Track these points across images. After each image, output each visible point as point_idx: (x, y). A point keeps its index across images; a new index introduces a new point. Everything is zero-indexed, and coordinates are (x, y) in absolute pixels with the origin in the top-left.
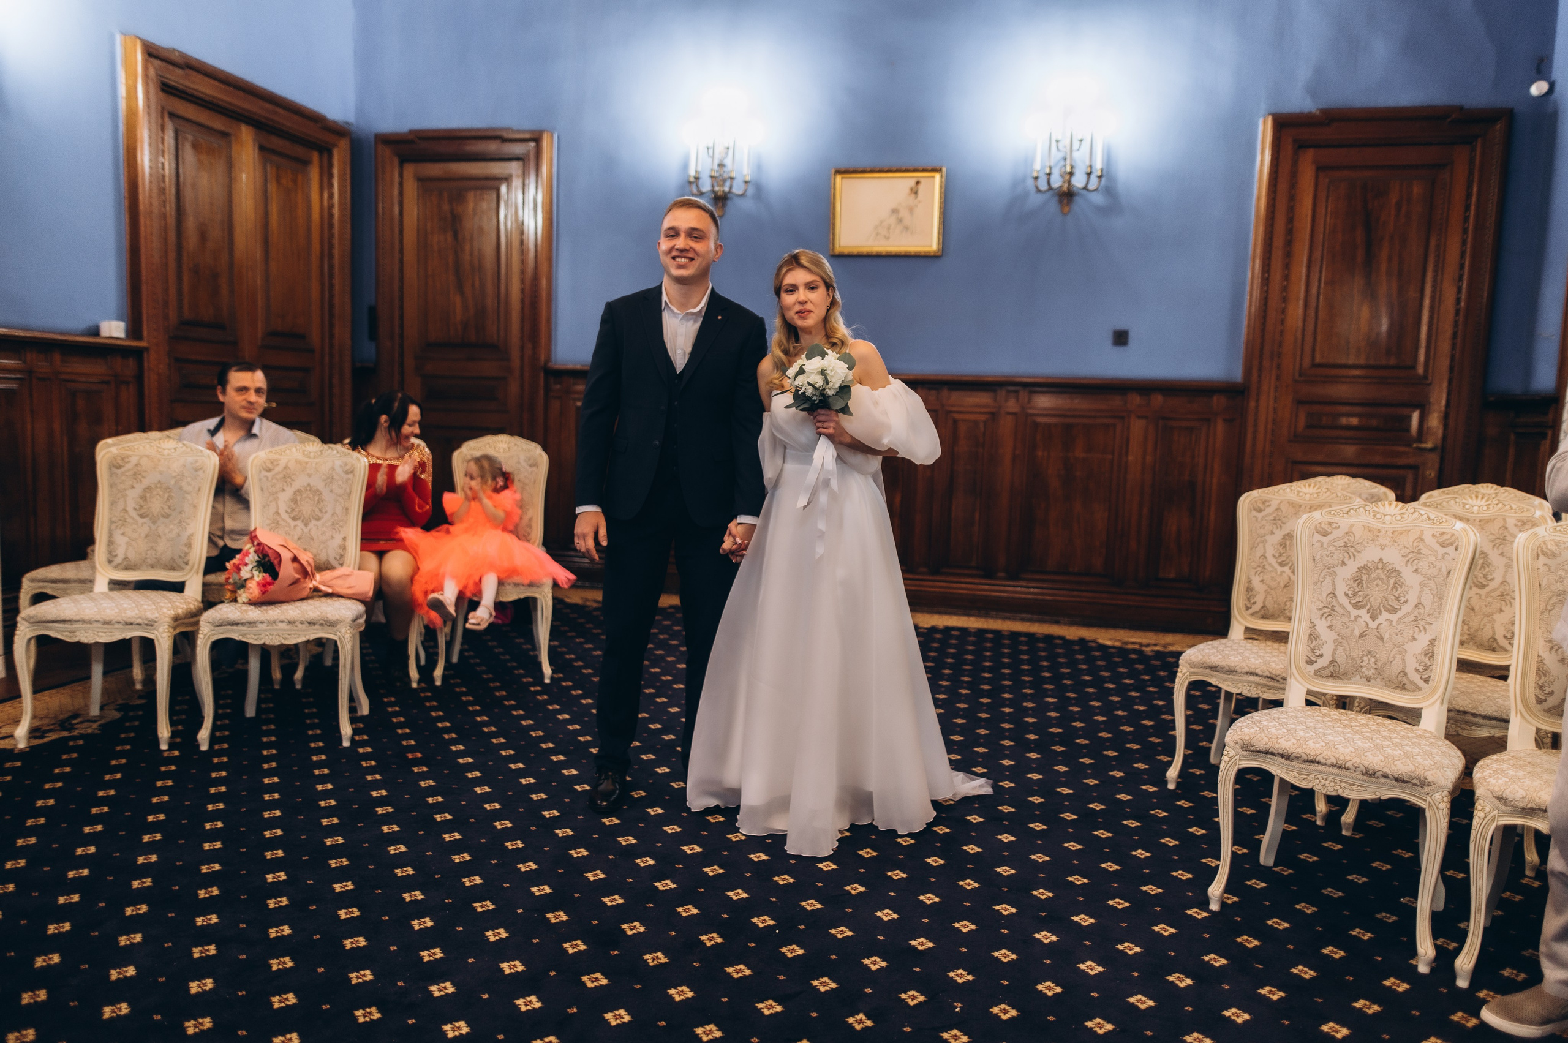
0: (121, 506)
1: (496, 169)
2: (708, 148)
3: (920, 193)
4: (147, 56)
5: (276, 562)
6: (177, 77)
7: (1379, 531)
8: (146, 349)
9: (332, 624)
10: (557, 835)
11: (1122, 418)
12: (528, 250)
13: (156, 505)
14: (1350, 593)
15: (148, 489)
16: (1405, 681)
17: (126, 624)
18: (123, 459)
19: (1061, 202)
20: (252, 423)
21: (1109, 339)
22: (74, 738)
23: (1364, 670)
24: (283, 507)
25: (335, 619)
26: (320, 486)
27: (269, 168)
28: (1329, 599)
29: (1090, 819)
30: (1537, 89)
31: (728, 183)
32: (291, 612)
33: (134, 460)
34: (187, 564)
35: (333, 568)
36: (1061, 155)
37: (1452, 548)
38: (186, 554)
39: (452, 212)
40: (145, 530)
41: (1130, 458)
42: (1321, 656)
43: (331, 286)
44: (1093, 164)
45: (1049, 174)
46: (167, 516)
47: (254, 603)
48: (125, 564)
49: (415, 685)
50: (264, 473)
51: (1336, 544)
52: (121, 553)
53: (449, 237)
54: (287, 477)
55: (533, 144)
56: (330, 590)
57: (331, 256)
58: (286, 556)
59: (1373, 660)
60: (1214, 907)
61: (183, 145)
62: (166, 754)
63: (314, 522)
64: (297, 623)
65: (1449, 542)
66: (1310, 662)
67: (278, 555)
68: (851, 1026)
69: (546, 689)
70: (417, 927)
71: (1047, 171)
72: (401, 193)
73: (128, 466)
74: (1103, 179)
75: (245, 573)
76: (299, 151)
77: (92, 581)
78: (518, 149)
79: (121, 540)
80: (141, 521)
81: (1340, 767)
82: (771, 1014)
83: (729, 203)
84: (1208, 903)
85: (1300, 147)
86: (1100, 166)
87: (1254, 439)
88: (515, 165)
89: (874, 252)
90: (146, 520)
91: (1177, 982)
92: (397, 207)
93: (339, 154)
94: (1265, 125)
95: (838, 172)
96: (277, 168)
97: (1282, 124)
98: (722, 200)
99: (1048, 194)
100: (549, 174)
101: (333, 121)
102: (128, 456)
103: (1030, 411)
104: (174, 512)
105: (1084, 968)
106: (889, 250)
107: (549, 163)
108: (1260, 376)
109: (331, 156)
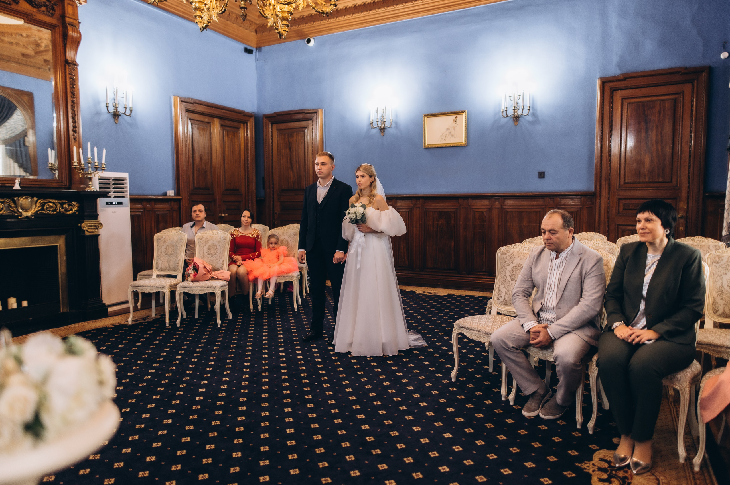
0: (160, 251)
1: (303, 124)
3: (457, 121)
4: (180, 102)
5: (199, 268)
6: (191, 107)
7: (521, 253)
8: (181, 199)
9: (214, 288)
11: (543, 208)
13: (170, 251)
15: (168, 246)
17: (157, 287)
18: (161, 237)
19: (514, 120)
20: (202, 223)
21: (537, 175)
22: (145, 322)
24: (205, 251)
25: (216, 286)
26: (217, 244)
27: (225, 132)
30: (724, 55)
31: (384, 123)
32: (203, 284)
33: (164, 237)
34: (177, 269)
35: (218, 270)
36: (511, 102)
38: (177, 266)
39: (289, 141)
40: (167, 259)
43: (248, 171)
44: (525, 105)
45: (506, 111)
46: (173, 254)
47: (193, 281)
48: (162, 269)
50: (200, 240)
51: (507, 258)
52: (160, 266)
53: (288, 151)
54: (207, 241)
55: (316, 114)
56: (216, 277)
57: (248, 160)
58: (201, 266)
61: (194, 128)
62: (168, 327)
63: (214, 255)
64: (204, 287)
66: (498, 300)
67: (198, 265)
71: (505, 109)
72: (272, 135)
73: (162, 239)
74: (530, 110)
75: (190, 271)
76: (236, 124)
77: (152, 275)
78: (312, 116)
79: (160, 262)
80: (165, 256)
83: (386, 130)
84: (451, 379)
85: (614, 90)
86: (528, 105)
87: (600, 215)
88: (310, 122)
89: (440, 146)
90: (167, 256)
91: (415, 396)
92: (270, 140)
93: (250, 124)
94: (598, 83)
95: (425, 115)
96: (228, 132)
97: (604, 82)
98: (383, 130)
99: (508, 118)
100: (321, 124)
101: (248, 112)
102: (163, 236)
103: (504, 207)
104: (175, 253)
105: (389, 391)
106: (446, 145)
107: (321, 120)
108: (600, 188)
109: (247, 125)
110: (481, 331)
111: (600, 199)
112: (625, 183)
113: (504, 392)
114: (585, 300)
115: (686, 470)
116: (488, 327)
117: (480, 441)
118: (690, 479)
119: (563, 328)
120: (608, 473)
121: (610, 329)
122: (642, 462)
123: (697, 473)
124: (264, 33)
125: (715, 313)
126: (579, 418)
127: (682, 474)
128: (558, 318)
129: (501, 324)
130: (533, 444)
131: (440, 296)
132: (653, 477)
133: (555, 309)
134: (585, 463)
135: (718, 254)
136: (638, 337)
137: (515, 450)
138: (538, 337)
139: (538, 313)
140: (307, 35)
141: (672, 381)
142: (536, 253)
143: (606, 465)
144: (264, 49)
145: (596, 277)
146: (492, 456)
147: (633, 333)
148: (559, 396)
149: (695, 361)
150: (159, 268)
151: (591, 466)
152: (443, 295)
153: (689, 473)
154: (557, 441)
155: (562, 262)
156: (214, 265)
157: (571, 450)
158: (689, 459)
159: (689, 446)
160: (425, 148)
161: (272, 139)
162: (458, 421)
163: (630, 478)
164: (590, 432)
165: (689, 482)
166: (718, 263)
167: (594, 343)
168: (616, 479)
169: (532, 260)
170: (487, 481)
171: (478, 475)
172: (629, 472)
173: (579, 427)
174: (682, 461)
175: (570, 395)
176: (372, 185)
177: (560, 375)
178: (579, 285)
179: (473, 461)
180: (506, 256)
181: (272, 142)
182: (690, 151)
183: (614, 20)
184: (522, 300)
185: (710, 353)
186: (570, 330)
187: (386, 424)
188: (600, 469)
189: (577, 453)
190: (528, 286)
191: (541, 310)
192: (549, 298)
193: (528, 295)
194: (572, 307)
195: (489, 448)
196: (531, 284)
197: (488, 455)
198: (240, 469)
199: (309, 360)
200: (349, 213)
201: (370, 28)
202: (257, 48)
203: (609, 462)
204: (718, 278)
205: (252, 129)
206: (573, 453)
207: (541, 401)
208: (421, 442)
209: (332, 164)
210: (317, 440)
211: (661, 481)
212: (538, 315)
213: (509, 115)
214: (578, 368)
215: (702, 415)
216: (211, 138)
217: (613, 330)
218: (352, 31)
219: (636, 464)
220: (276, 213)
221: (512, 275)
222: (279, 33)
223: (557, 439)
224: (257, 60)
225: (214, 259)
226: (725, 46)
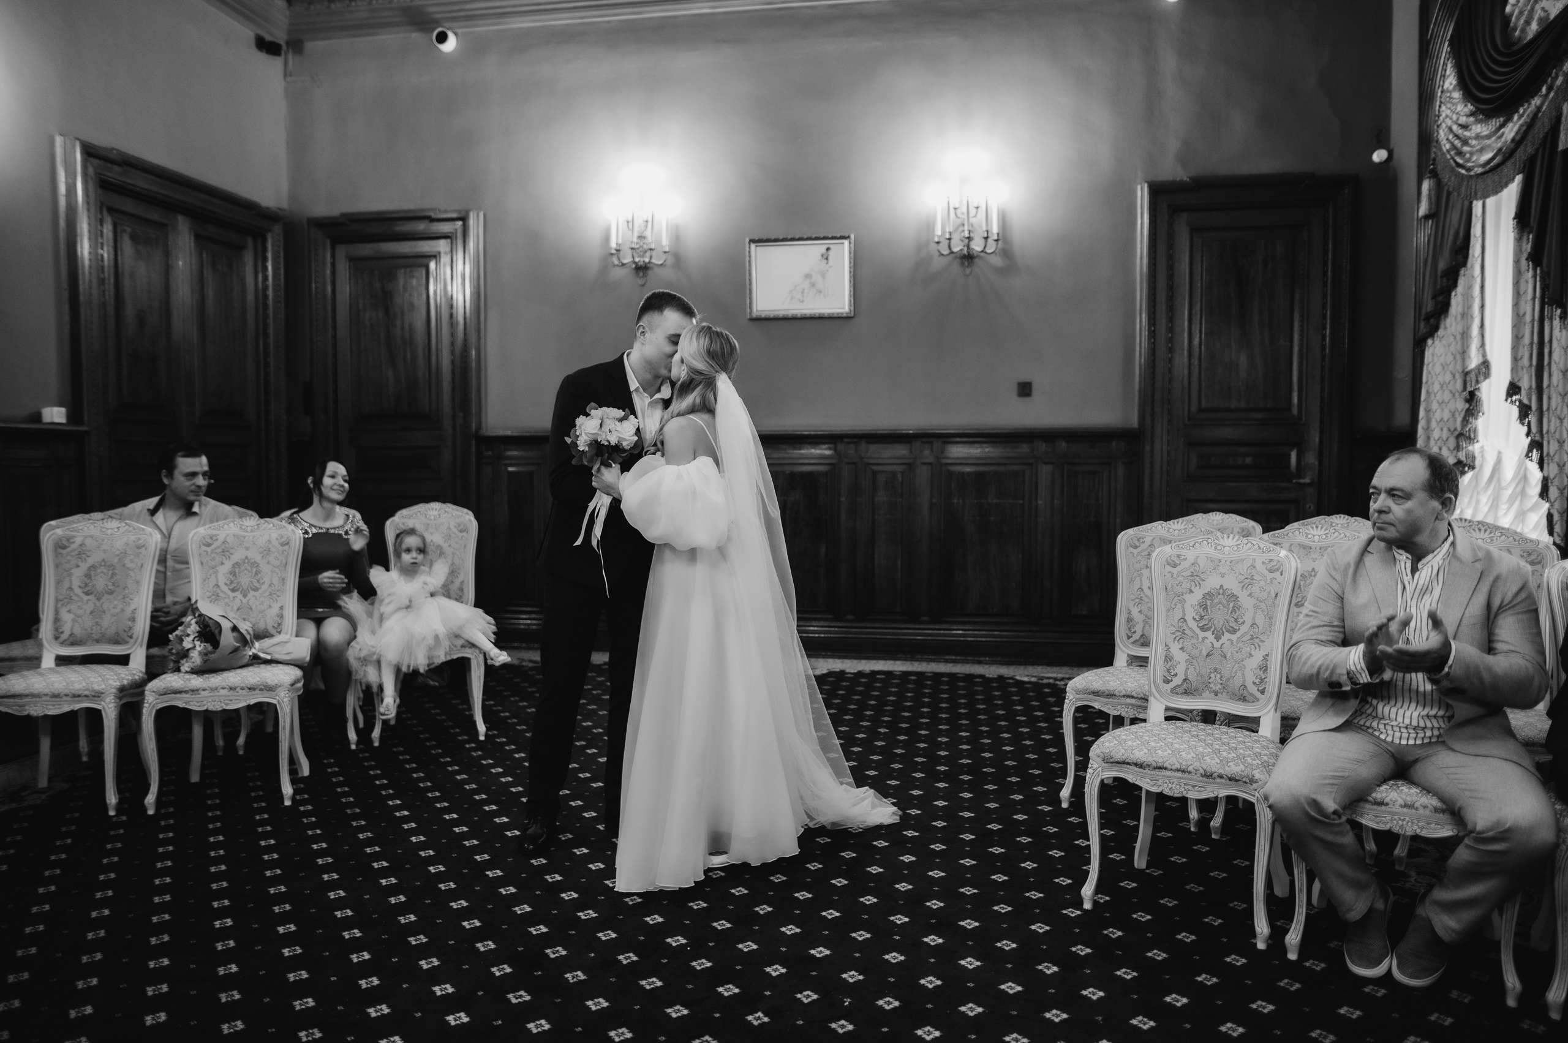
0: (66, 584)
1: (425, 247)
2: (628, 222)
3: (830, 258)
4: (85, 156)
5: (216, 632)
6: (115, 174)
7: (1220, 561)
8: (87, 433)
9: (270, 689)
10: (488, 875)
11: (1031, 464)
12: (457, 323)
13: (100, 582)
14: (1197, 617)
15: (93, 567)
16: (1246, 693)
17: (74, 696)
18: (68, 540)
19: (962, 264)
20: (193, 501)
21: (1014, 390)
23: (1212, 685)
24: (222, 580)
25: (274, 683)
26: (258, 558)
27: (204, 255)
28: (1180, 624)
29: (987, 838)
30: (1379, 156)
31: (648, 254)
32: (232, 679)
34: (131, 637)
35: (271, 636)
36: (959, 221)
37: (1278, 573)
38: (130, 628)
39: (382, 288)
40: (89, 607)
41: (1040, 502)
42: (1176, 675)
43: (268, 364)
44: (989, 229)
45: (949, 239)
46: (111, 593)
47: (197, 672)
48: (71, 639)
49: (353, 747)
50: (204, 548)
51: (1184, 574)
52: (67, 629)
53: (381, 313)
54: (226, 552)
55: (460, 223)
56: (269, 657)
57: (266, 335)
58: (226, 625)
59: (1219, 676)
60: (1087, 906)
61: (121, 238)
62: (114, 819)
63: (252, 593)
64: (238, 689)
65: (1276, 568)
66: (1167, 681)
67: (219, 625)
68: (750, 1022)
69: (481, 745)
70: (355, 960)
71: (947, 236)
72: (333, 273)
74: (1000, 242)
75: (187, 643)
76: (233, 236)
77: (39, 658)
78: (446, 227)
79: (67, 618)
80: (86, 598)
81: (1183, 771)
82: (678, 1017)
83: (651, 273)
84: (1082, 903)
85: (1174, 212)
86: (996, 231)
87: (1151, 480)
88: (442, 243)
89: (790, 315)
90: (91, 597)
91: (1045, 970)
93: (272, 239)
94: (1142, 196)
95: (752, 240)
96: (213, 255)
97: (1157, 191)
98: (643, 270)
99: (949, 257)
101: (266, 207)
102: (73, 537)
103: (944, 461)
104: (117, 588)
105: (963, 962)
107: (476, 239)
108: (1153, 421)
109: (265, 241)
111: (1152, 445)
112: (1201, 410)
124: (312, 7)
126: (1512, 981)
144: (309, 46)
150: (64, 636)
156: (257, 620)
160: (752, 320)
161: (333, 286)
173: (1513, 1003)
182: (1323, 347)
183: (1169, 62)
201: (609, 22)
202: (289, 43)
213: (953, 250)
216: (168, 269)
224: (291, 75)
225: (251, 603)
226: (1382, 139)
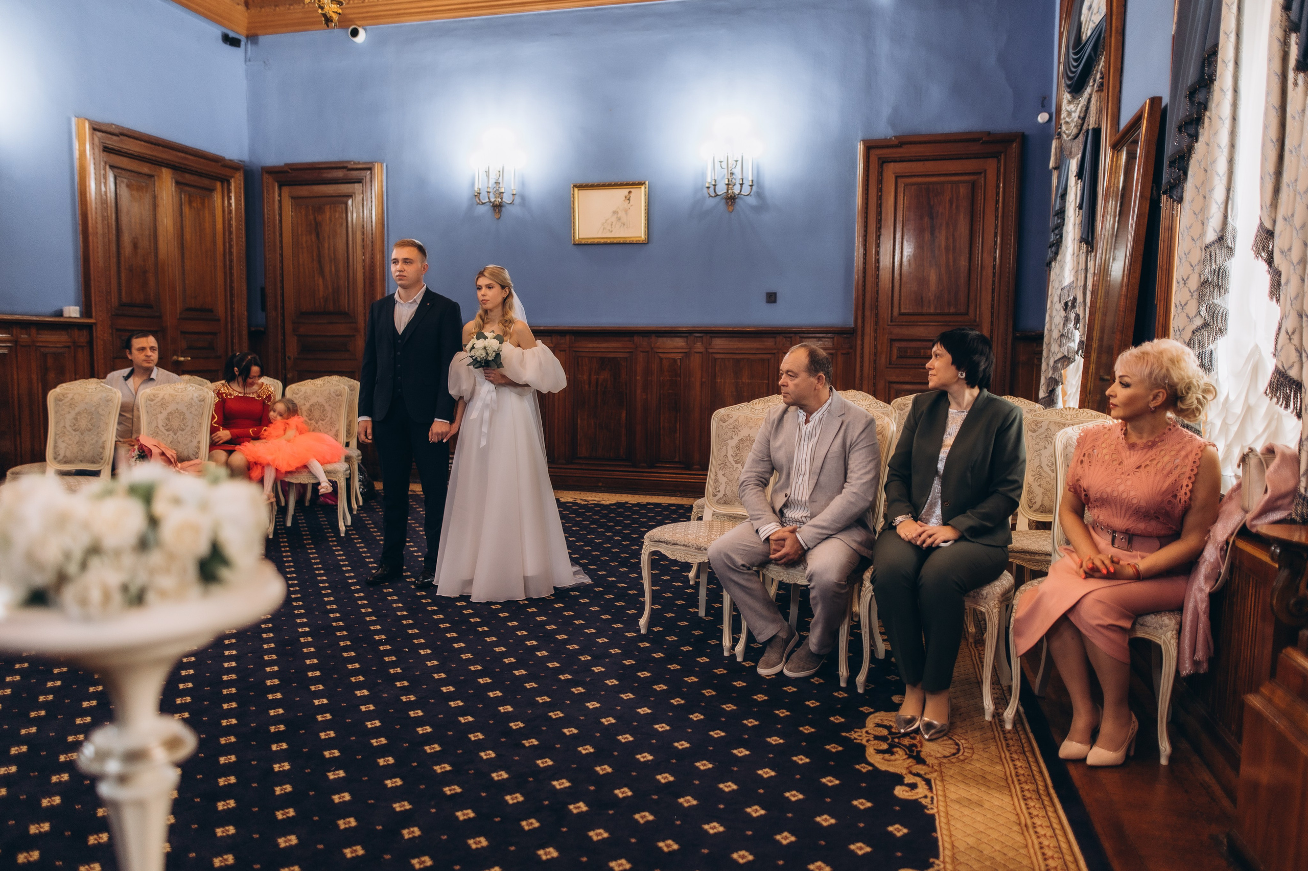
0: (62, 424)
1: (344, 188)
2: (487, 172)
3: (631, 199)
4: (92, 130)
5: (149, 455)
6: (113, 142)
8: (95, 324)
12: (367, 245)
13: (83, 423)
15: (78, 414)
18: (63, 396)
19: (727, 203)
20: (150, 370)
21: (763, 298)
24: (160, 424)
26: (184, 410)
27: (183, 196)
30: (1043, 118)
31: (501, 196)
33: (70, 396)
34: (102, 459)
35: (189, 460)
36: (722, 172)
38: (101, 453)
39: (315, 219)
40: (77, 439)
43: (231, 274)
44: (745, 177)
45: (715, 185)
46: (90, 430)
48: (65, 460)
50: (149, 402)
52: (62, 453)
53: (314, 238)
54: (163, 404)
55: (369, 172)
57: (231, 253)
58: (155, 451)
61: (120, 185)
63: (180, 432)
67: (150, 451)
71: (713, 183)
72: (280, 208)
73: (66, 400)
74: (754, 187)
76: (206, 182)
77: (45, 472)
78: (360, 175)
79: (62, 446)
80: (74, 433)
83: (503, 209)
84: (639, 630)
85: (884, 162)
86: (750, 178)
87: (862, 366)
88: (357, 186)
89: (602, 241)
90: (77, 433)
91: (582, 658)
92: (277, 217)
93: (235, 183)
94: (860, 148)
95: (575, 186)
96: (190, 196)
97: (870, 147)
98: (498, 207)
99: (718, 198)
100: (380, 192)
101: (230, 160)
102: (67, 394)
103: (711, 351)
104: (95, 427)
105: (538, 653)
106: (612, 240)
107: (380, 184)
108: (863, 322)
109: (229, 184)
110: (690, 544)
111: (863, 340)
112: (901, 314)
113: (727, 642)
114: (851, 485)
115: (995, 729)
116: (701, 539)
117: (696, 714)
118: (1000, 740)
119: (820, 531)
120: (889, 741)
121: (890, 527)
122: (935, 722)
123: (1009, 732)
124: (263, 10)
125: (1030, 507)
126: (843, 671)
127: (989, 734)
128: (812, 516)
129: (722, 533)
130: (777, 712)
131: (603, 505)
132: (950, 742)
133: (807, 504)
134: (856, 732)
135: (1036, 418)
136: (930, 536)
137: (751, 723)
138: (783, 546)
139: (781, 511)
140: (351, 21)
141: (976, 599)
142: (776, 416)
143: (885, 732)
144: (262, 39)
145: (866, 449)
146: (717, 734)
147: (924, 532)
148: (814, 638)
149: (1006, 572)
151: (864, 735)
152: (608, 503)
153: (998, 733)
154: (812, 706)
155: (814, 428)
156: (180, 450)
157: (833, 716)
158: (998, 715)
159: (997, 698)
160: (575, 245)
161: (280, 215)
162: (658, 689)
163: (919, 745)
164: (860, 691)
165: (999, 744)
166: (1034, 431)
167: (865, 552)
168: (900, 748)
169: (769, 428)
170: (713, 768)
171: (698, 761)
172: (918, 737)
173: (843, 684)
174: (988, 718)
175: (831, 635)
176: (505, 302)
177: (816, 605)
178: (842, 463)
179: (688, 743)
180: (727, 423)
181: (281, 221)
182: (994, 266)
183: (884, 46)
184: (755, 491)
185: (1024, 564)
186: (830, 532)
187: (541, 701)
188: (876, 738)
189: (843, 720)
190: (763, 470)
191: (786, 505)
192: (798, 485)
193: (764, 484)
194: (831, 499)
195: (713, 721)
196: (769, 467)
197: (711, 733)
198: (293, 787)
199: (384, 614)
200: (473, 348)
201: (474, 20)
202: (247, 37)
203: (889, 728)
204: (1035, 454)
205: (240, 193)
206: (838, 719)
207: (785, 650)
208: (603, 723)
209: (423, 262)
210: (423, 734)
211: (961, 746)
212: (781, 513)
213: (719, 194)
214: (843, 591)
215: (1016, 646)
216: (155, 206)
217: (895, 528)
218: (438, 21)
219: (929, 726)
220: (289, 358)
221: (736, 455)
222: (324, 15)
223: (813, 703)
224: (250, 61)
225: (179, 439)
226: (1044, 104)
